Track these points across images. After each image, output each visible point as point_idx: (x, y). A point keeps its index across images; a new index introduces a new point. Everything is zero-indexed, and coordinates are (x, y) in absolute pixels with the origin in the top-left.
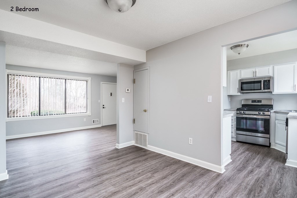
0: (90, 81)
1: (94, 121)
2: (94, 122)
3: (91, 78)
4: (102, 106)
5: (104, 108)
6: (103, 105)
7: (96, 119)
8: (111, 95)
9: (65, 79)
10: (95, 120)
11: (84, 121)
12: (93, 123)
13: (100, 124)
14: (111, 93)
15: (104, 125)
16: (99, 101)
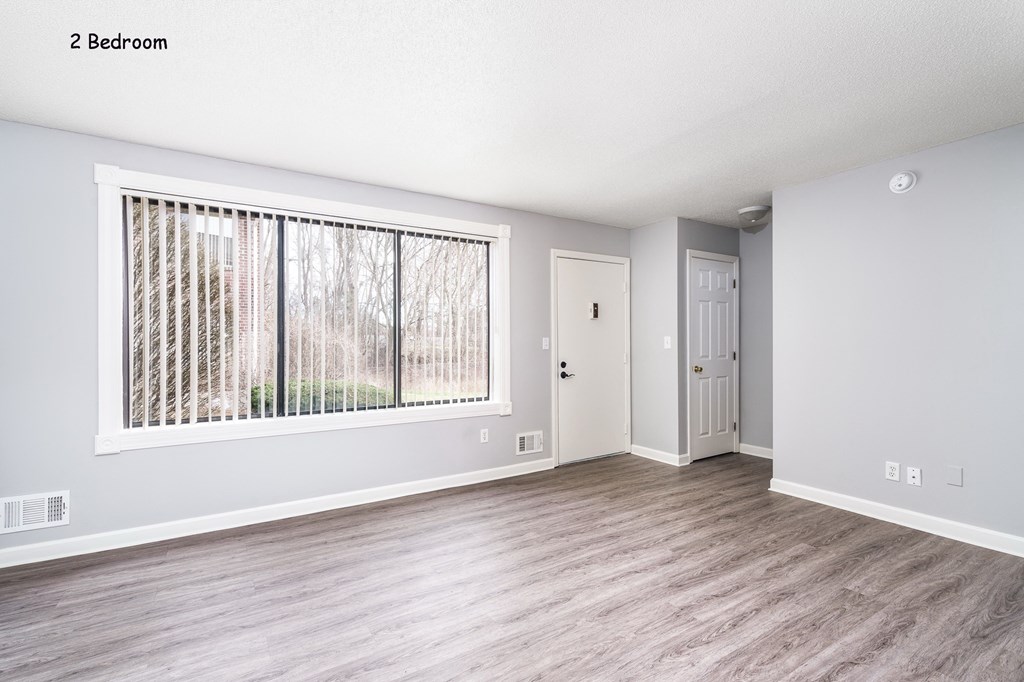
0: (506, 242)
1: (522, 439)
2: (522, 448)
3: (509, 227)
4: (556, 370)
5: (564, 375)
6: (563, 365)
7: (531, 434)
8: (596, 315)
9: (397, 228)
10: (529, 437)
11: (482, 441)
12: (518, 452)
13: (547, 453)
14: (596, 305)
15: (564, 460)
16: (545, 341)
